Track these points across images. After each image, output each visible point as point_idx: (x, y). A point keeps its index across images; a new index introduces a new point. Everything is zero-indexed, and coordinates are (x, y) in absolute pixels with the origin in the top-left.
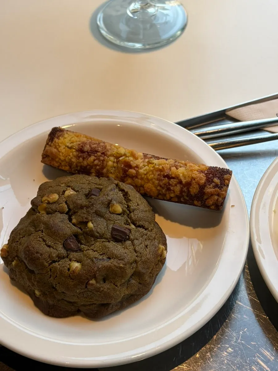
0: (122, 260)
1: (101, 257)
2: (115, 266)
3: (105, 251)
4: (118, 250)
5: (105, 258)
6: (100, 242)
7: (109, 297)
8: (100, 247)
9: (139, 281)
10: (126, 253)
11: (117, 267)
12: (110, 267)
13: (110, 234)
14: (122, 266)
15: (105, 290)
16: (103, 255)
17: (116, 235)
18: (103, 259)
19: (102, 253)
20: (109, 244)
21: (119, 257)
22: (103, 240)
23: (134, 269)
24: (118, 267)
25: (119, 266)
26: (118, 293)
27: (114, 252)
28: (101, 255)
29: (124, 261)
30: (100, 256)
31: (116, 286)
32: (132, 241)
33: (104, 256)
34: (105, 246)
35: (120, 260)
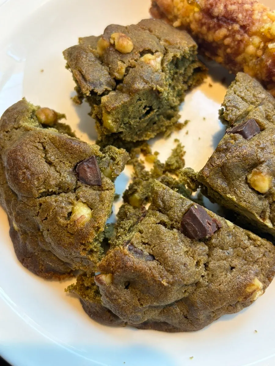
0: (172, 273)
1: (140, 247)
2: (153, 276)
3: (154, 241)
4: (176, 252)
5: (146, 253)
6: (158, 218)
7: (121, 313)
8: (151, 230)
9: (186, 313)
10: (185, 264)
11: (155, 281)
12: (145, 274)
13: (180, 214)
14: (165, 284)
15: (120, 300)
16: (147, 245)
17: (188, 224)
18: (141, 253)
19: (146, 241)
20: (167, 234)
21: (169, 267)
22: (165, 218)
23: (187, 294)
24: (158, 283)
25: (159, 281)
26: (139, 314)
27: (167, 252)
28: (144, 243)
29: (173, 277)
30: (141, 244)
31: (142, 305)
32: (211, 248)
33: (146, 248)
34: (158, 233)
35: (168, 271)
